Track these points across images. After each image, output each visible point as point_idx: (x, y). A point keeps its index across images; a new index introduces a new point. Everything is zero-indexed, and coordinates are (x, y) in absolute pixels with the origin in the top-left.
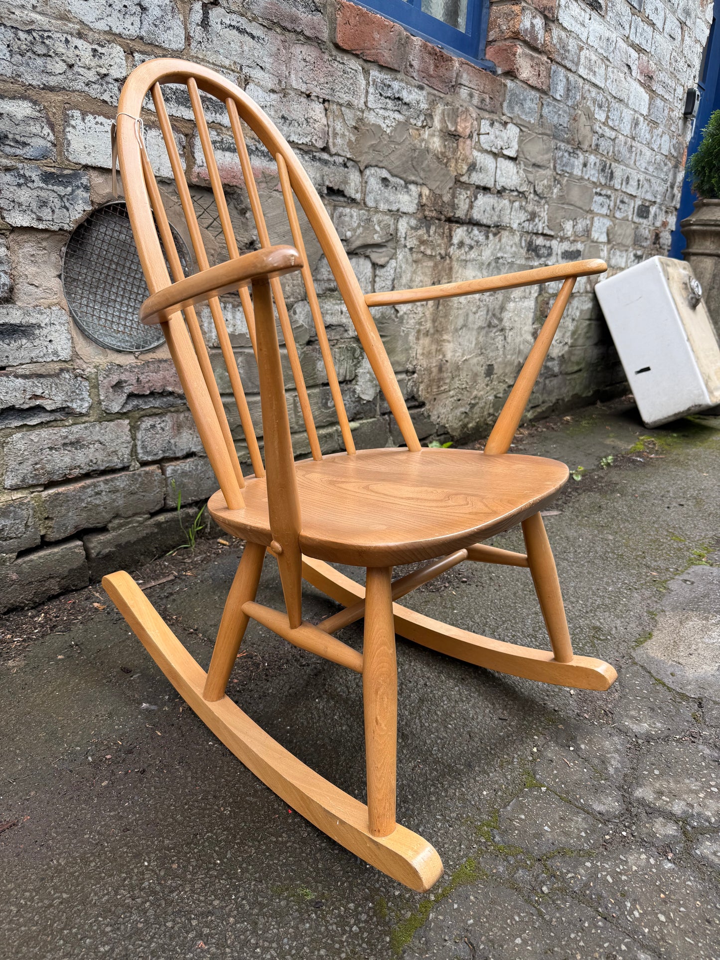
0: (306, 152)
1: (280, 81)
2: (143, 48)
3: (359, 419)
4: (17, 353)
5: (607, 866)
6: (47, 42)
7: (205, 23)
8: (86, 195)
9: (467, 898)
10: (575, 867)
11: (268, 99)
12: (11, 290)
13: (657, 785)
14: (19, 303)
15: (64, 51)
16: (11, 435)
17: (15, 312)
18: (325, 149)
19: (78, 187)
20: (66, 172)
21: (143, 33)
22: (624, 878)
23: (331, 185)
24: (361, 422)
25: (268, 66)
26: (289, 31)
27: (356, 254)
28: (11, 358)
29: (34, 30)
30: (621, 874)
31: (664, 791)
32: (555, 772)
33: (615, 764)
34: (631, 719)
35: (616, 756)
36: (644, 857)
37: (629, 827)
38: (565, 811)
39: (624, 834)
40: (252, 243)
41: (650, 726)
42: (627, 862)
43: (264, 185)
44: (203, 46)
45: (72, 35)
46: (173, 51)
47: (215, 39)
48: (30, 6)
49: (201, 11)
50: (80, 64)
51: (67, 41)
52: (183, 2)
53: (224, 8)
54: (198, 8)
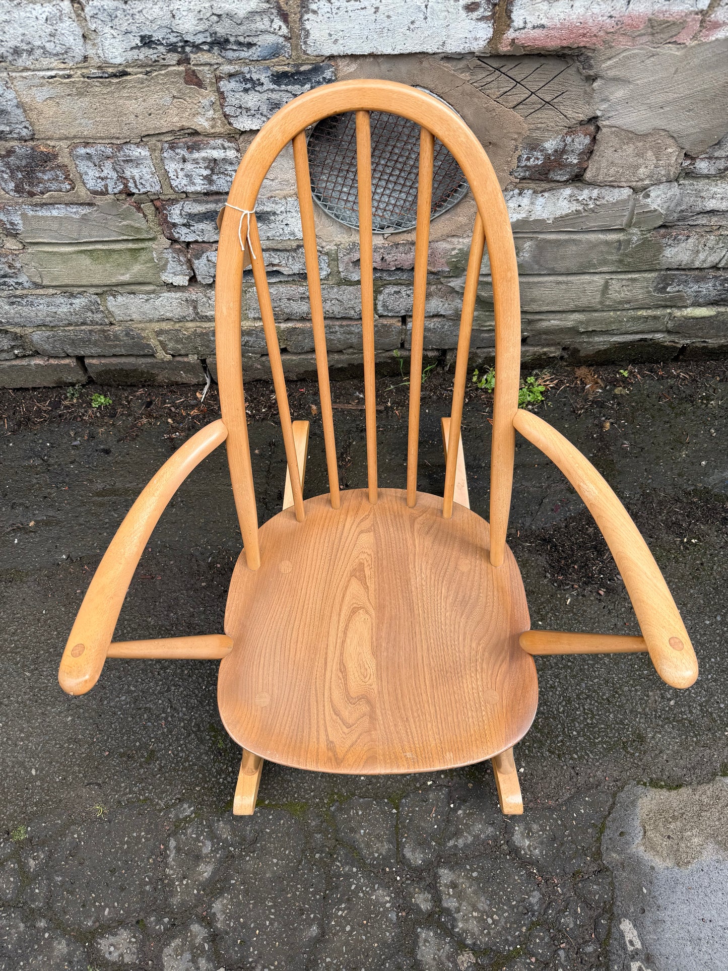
5: (362, 881)
9: (280, 819)
10: (347, 864)
13: (461, 881)
19: (319, 83)
20: (302, 69)
22: (361, 895)
30: (363, 892)
31: (458, 887)
32: (417, 809)
33: (461, 843)
34: (525, 829)
35: (470, 839)
36: (388, 899)
37: (407, 879)
38: (386, 834)
39: (398, 878)
40: (594, 119)
41: (529, 846)
42: (375, 891)
43: (645, 39)
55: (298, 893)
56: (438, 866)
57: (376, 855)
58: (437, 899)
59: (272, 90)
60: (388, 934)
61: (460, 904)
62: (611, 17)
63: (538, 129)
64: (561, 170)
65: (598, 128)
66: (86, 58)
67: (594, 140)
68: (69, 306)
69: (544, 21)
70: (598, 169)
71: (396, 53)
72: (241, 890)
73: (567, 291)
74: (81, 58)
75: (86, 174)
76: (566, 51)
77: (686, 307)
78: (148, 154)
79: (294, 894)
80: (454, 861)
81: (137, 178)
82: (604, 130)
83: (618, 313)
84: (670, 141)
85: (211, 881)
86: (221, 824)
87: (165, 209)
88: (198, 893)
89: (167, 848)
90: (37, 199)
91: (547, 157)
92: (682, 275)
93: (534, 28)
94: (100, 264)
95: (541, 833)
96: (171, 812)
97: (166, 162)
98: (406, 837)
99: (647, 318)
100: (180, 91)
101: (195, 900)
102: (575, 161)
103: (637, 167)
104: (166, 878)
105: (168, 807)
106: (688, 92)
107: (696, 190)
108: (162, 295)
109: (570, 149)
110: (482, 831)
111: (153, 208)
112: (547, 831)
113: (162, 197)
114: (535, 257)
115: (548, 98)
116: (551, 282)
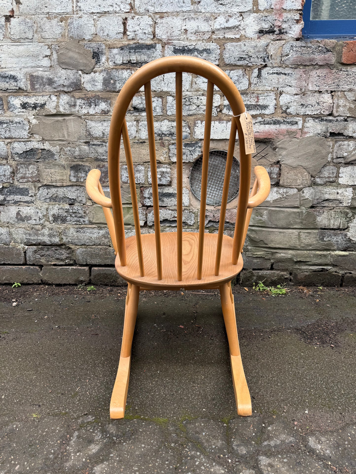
0: (317, 118)
1: (301, 89)
3: (349, 251)
4: (170, 202)
5: (203, 460)
6: (190, 100)
7: (259, 76)
8: (199, 149)
9: (150, 425)
11: (293, 98)
12: (171, 182)
14: (173, 186)
15: (196, 102)
16: (166, 228)
17: (171, 189)
18: (331, 115)
19: (197, 147)
20: (193, 142)
23: (333, 132)
24: (351, 252)
25: (293, 84)
26: (308, 66)
27: (352, 164)
28: (168, 204)
29: (186, 98)
30: (204, 466)
31: (274, 467)
32: (240, 425)
33: (272, 443)
34: (316, 439)
35: (279, 442)
36: (222, 472)
37: (236, 462)
38: (220, 436)
39: (230, 461)
40: (278, 162)
41: (321, 449)
42: (213, 466)
43: (287, 136)
44: (257, 85)
45: (200, 95)
46: (242, 90)
47: (264, 81)
48: (186, 90)
49: (258, 72)
50: (202, 105)
51: (198, 98)
52: (249, 71)
53: (270, 67)
54: (256, 71)
55: (157, 464)
56: (258, 455)
57: (214, 447)
58: (259, 473)
59: (184, 148)
62: (276, 130)
63: (262, 164)
64: (272, 180)
65: (280, 165)
66: (135, 137)
67: (280, 169)
68: (98, 234)
69: (258, 130)
70: (284, 180)
71: (218, 139)
72: (116, 460)
73: (284, 236)
74: (134, 137)
75: (123, 175)
76: (266, 140)
77: (335, 250)
78: (144, 168)
79: (154, 465)
80: (269, 454)
81: (138, 177)
82: (282, 165)
83: (308, 252)
84: (304, 170)
85: (97, 455)
86: (111, 425)
87: (144, 191)
88: (86, 461)
89: (71, 436)
90: (105, 184)
92: (327, 232)
93: (256, 132)
95: (328, 442)
96: (79, 419)
97: (148, 172)
98: (234, 438)
99: (321, 255)
100: (158, 148)
101: (82, 465)
102: (276, 177)
103: (296, 180)
104: (66, 452)
105: (78, 417)
106: (305, 153)
107: (319, 190)
108: (133, 231)
109: (273, 172)
110: (286, 439)
111: (140, 191)
112: (332, 441)
113: (144, 185)
114: (269, 218)
115: (263, 155)
116: (277, 232)
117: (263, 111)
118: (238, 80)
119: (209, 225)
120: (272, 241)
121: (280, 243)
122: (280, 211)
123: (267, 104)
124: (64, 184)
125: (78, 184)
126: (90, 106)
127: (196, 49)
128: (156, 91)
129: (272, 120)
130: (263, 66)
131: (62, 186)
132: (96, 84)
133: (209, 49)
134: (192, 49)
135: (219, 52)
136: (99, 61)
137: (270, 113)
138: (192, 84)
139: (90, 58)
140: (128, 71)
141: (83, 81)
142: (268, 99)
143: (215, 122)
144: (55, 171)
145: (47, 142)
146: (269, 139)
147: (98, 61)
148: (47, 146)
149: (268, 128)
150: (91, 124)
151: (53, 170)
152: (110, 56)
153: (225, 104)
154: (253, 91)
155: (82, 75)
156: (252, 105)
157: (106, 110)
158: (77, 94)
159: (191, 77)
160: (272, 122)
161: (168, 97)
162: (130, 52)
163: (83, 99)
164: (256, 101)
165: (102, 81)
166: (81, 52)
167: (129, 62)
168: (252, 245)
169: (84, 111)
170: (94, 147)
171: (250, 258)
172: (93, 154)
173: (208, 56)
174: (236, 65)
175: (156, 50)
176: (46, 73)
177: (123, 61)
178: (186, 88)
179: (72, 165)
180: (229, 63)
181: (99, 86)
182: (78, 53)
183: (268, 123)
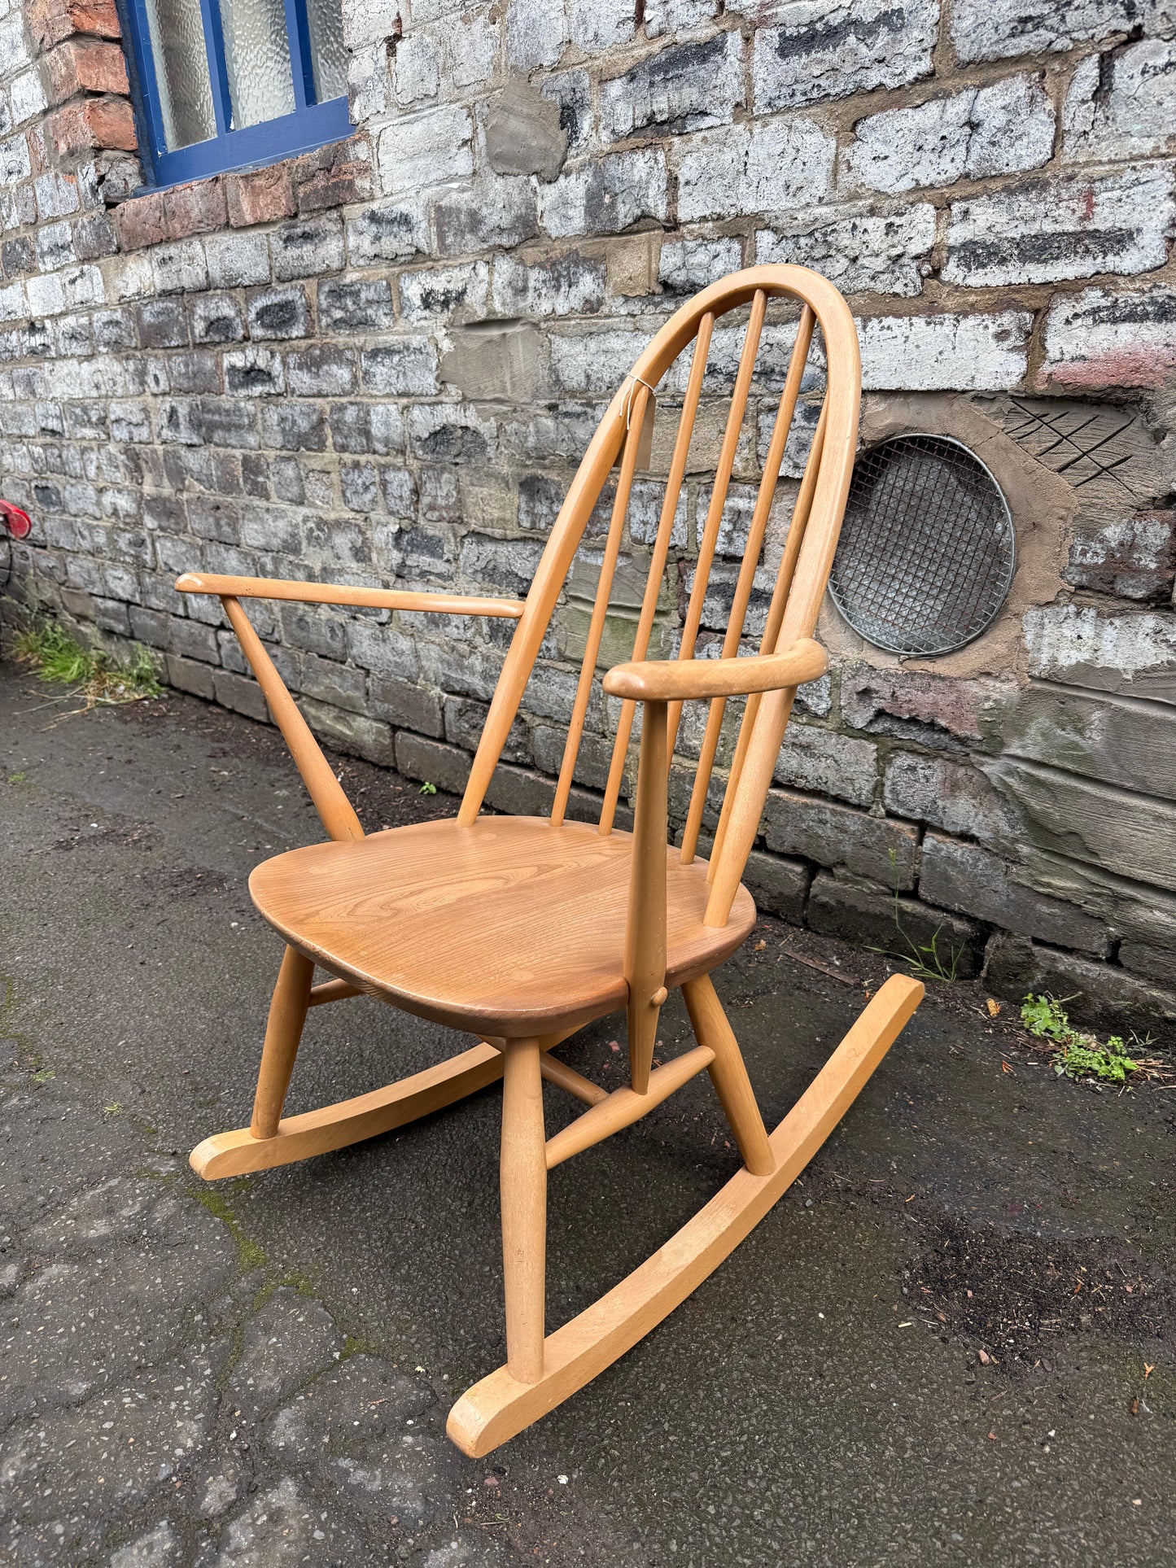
2: (971, 190)
5: (196, 1392)
6: (829, 239)
7: (1102, 91)
10: (210, 1357)
13: (292, 1522)
14: (766, 567)
15: (846, 242)
21: (971, 166)
22: (173, 1406)
29: (816, 229)
30: (180, 1405)
31: (276, 1527)
32: (365, 1380)
33: (358, 1476)
35: (376, 1486)
36: (190, 1444)
37: (240, 1448)
38: (292, 1370)
39: (233, 1436)
40: (1173, 499)
42: (192, 1419)
44: (1091, 136)
45: (861, 215)
46: (1025, 172)
47: (1122, 113)
48: (815, 201)
49: (1096, 72)
50: (866, 253)
51: (855, 227)
52: (1059, 74)
53: (1158, 36)
54: (1089, 70)
55: (126, 1333)
56: (293, 1474)
57: (250, 1382)
58: (232, 1511)
59: (803, 428)
60: (130, 1484)
61: (249, 1550)
62: (1167, 345)
63: (1093, 505)
64: (1132, 577)
66: (665, 387)
69: (1084, 351)
71: (923, 388)
72: (92, 1276)
76: (1119, 394)
78: (686, 496)
79: (121, 1332)
80: (315, 1492)
85: (86, 1244)
87: (686, 573)
88: (63, 1242)
89: (105, 1182)
90: (591, 541)
91: (1110, 554)
93: (1073, 360)
94: (616, 638)
97: (699, 509)
102: (1153, 566)
104: (63, 1205)
109: (1143, 543)
110: (404, 1494)
111: (676, 572)
113: (686, 555)
114: (1111, 745)
115: (1106, 463)
116: (1143, 811)
117: (1110, 257)
118: (1006, 130)
119: (877, 728)
120: (1117, 847)
121: (1154, 864)
122: (1161, 723)
123: (1132, 225)
124: (508, 532)
125: (535, 536)
126: (558, 288)
127: (854, 23)
128: (724, 218)
129: (1153, 302)
130: (1124, 37)
131: (504, 540)
132: (571, 213)
133: (900, 10)
134: (840, 24)
135: (937, 15)
136: (576, 133)
137: (1141, 268)
138: (835, 172)
139: (554, 129)
140: (649, 153)
141: (540, 206)
142: (1138, 199)
143: (915, 320)
144: (491, 495)
145: (472, 406)
146: (1132, 388)
147: (573, 137)
148: (471, 418)
149: (1129, 338)
150: (563, 346)
151: (485, 491)
152: (603, 108)
153: (951, 242)
154: (1069, 171)
155: (538, 190)
156: (1065, 234)
157: (593, 298)
158: (531, 253)
159: (833, 144)
160: (1150, 309)
161: (759, 233)
162: (652, 84)
163: (542, 266)
164: (1079, 214)
165: (584, 202)
166: (534, 113)
167: (650, 119)
168: (1035, 839)
169: (545, 307)
170: (567, 421)
171: (1023, 893)
172: (564, 444)
173: (894, 40)
174: (1001, 61)
175: (725, 58)
176: (467, 195)
177: (634, 120)
178: (813, 191)
179: (523, 477)
180: (971, 57)
181: (578, 220)
182: (529, 117)
183: (1131, 317)
